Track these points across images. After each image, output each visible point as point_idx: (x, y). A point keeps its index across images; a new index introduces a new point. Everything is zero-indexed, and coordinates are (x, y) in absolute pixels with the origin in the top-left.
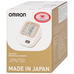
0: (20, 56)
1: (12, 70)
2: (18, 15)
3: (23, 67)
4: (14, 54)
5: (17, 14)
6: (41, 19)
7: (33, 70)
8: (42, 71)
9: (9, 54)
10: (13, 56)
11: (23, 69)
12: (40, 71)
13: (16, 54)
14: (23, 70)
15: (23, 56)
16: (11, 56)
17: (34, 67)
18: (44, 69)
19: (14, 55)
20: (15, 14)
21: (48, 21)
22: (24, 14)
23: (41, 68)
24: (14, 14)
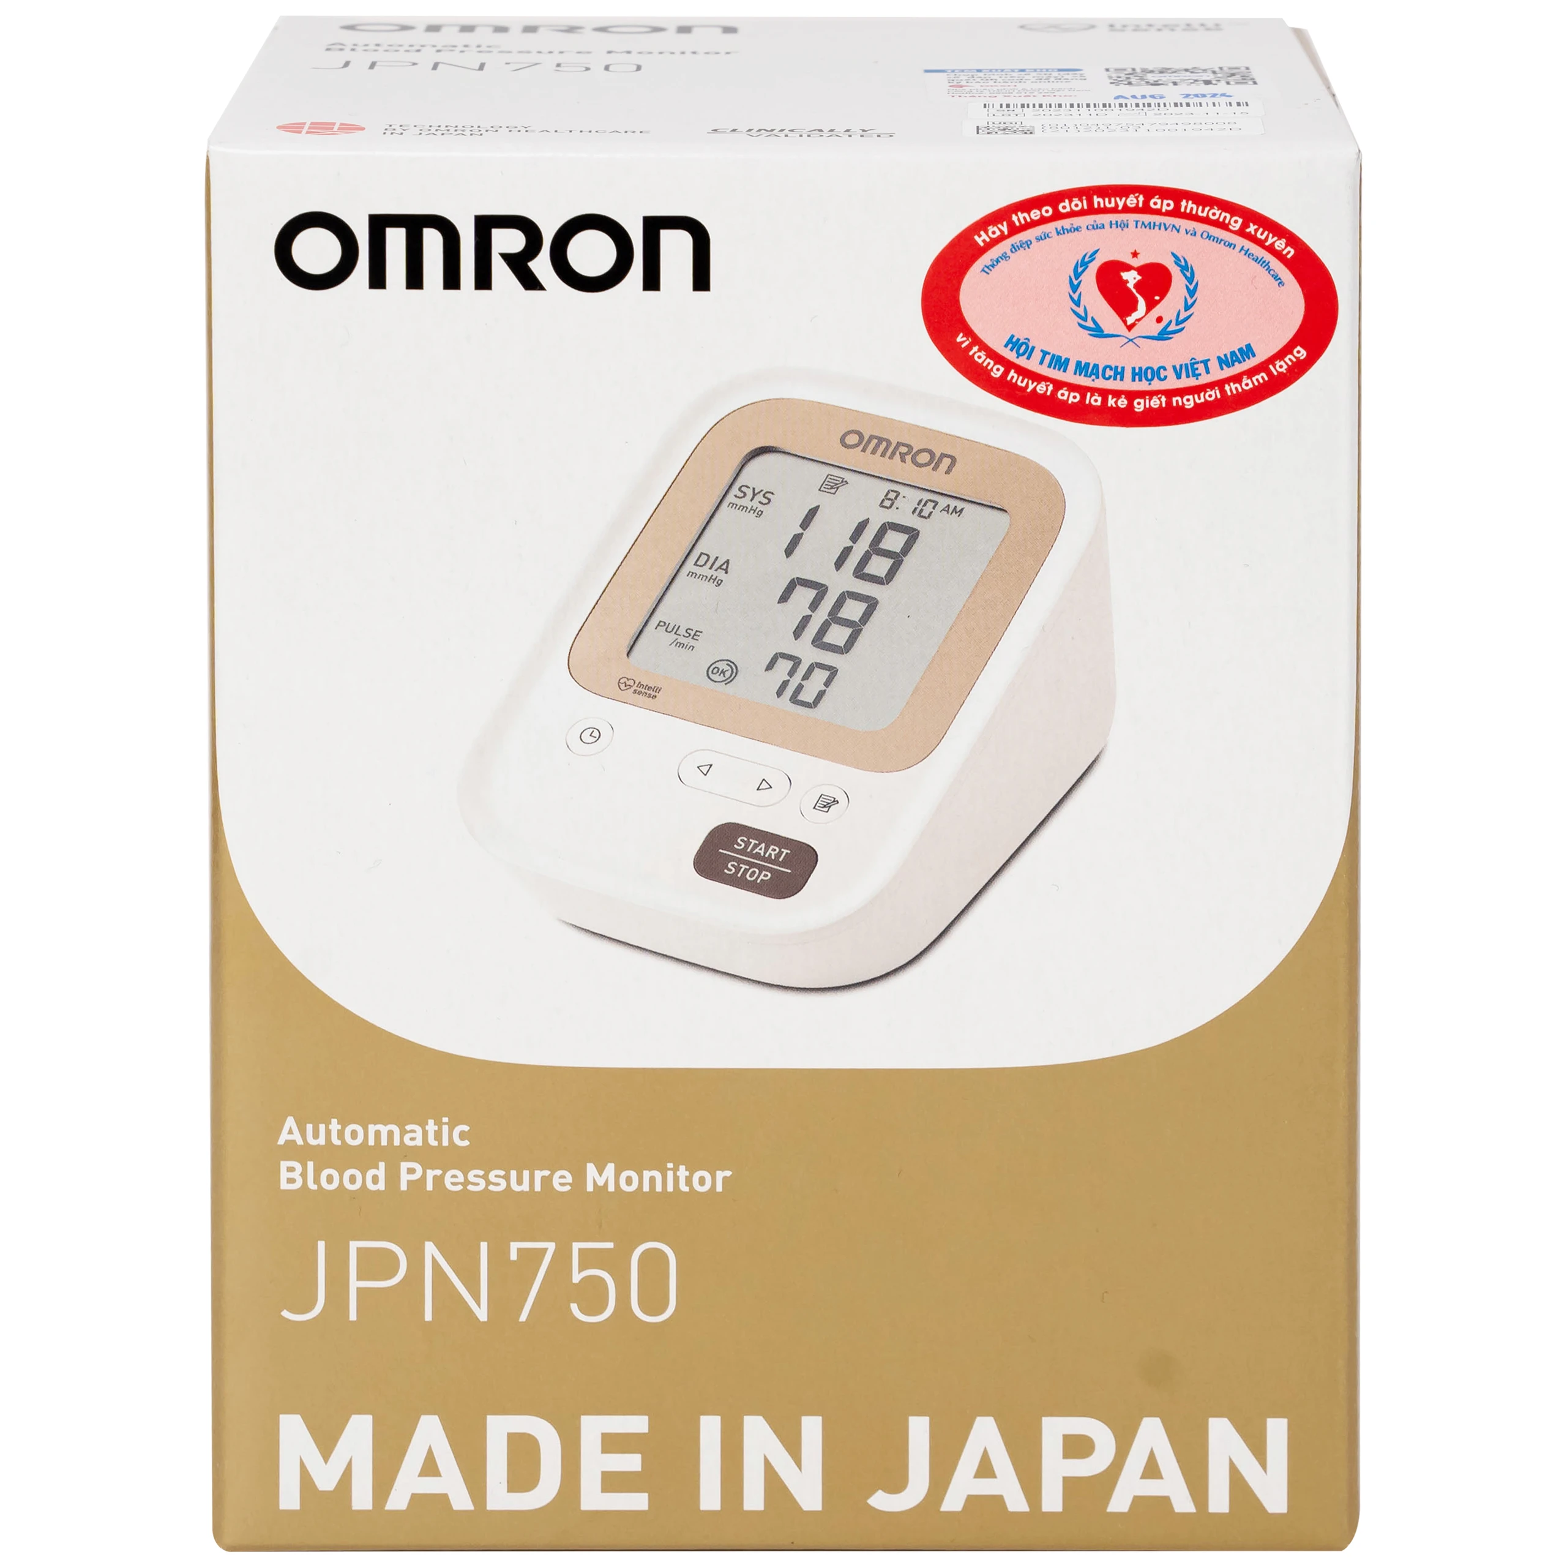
0: (562, 1180)
1: (362, 1498)
2: (519, 263)
3: (638, 1424)
4: (414, 1137)
5: (485, 225)
6: (1100, 353)
7: (881, 1501)
8: (1120, 1502)
9: (289, 1131)
10: (376, 1178)
11: (632, 1462)
12: (1052, 1501)
13: (457, 1136)
14: (638, 1501)
15: (631, 1181)
16: (331, 1180)
17: (919, 1429)
18: (1152, 1470)
19: (409, 1173)
20: (432, 240)
21: (1276, 385)
22: (653, 226)
23: (1077, 1446)
24: (414, 225)
